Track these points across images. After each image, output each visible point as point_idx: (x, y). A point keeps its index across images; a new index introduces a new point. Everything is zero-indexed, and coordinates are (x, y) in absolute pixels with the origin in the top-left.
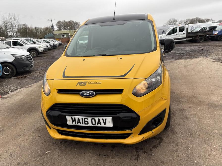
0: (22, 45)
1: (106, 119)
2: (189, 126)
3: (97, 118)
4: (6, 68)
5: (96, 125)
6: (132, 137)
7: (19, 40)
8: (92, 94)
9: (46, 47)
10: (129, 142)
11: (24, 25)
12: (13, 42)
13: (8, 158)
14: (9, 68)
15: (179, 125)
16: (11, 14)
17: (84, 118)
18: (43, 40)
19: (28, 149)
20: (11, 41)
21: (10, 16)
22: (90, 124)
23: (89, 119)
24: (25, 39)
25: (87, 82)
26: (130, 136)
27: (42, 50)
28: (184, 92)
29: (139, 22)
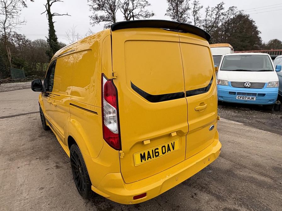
28: (25, 163)
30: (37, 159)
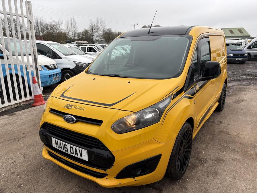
0: (95, 51)
1: (82, 151)
2: (209, 186)
3: (74, 147)
4: (67, 74)
5: (74, 155)
6: (107, 179)
7: (94, 46)
8: (73, 120)
9: (120, 55)
10: (102, 184)
11: (108, 29)
12: (88, 47)
13: (9, 165)
14: (70, 75)
15: (198, 180)
16: (99, 18)
17: (64, 143)
18: (121, 47)
19: (30, 161)
20: (87, 47)
21: (97, 20)
22: (69, 152)
23: (69, 146)
24: (101, 46)
25: (73, 105)
26: (106, 177)
27: (114, 58)
28: (242, 136)
29: (175, 38)
30: (230, 135)
